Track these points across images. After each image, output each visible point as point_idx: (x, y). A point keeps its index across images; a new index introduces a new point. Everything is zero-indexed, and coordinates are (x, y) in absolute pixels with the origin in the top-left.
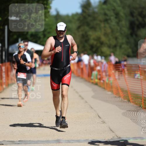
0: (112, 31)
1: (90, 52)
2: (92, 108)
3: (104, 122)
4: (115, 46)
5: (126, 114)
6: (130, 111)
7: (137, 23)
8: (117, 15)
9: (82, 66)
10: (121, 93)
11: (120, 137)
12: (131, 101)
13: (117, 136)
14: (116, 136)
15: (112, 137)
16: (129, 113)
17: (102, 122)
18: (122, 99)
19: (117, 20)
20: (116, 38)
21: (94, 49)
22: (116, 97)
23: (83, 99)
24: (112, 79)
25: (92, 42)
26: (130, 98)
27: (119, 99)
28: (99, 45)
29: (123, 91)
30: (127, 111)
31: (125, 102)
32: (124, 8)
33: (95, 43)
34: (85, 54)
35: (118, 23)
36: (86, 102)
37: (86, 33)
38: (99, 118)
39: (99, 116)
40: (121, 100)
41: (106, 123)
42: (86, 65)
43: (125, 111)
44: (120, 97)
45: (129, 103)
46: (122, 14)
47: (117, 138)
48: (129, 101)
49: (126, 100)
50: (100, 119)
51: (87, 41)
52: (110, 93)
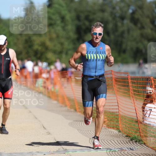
0: (58, 36)
1: (34, 58)
2: (36, 118)
3: (49, 133)
4: (61, 53)
6: (76, 121)
7: (84, 27)
8: (63, 19)
9: (25, 74)
10: (67, 102)
11: (66, 149)
12: (78, 110)
14: (62, 148)
15: (58, 149)
16: (76, 123)
17: (47, 134)
18: (69, 108)
19: (63, 24)
20: (62, 44)
21: (39, 55)
22: (62, 106)
23: (26, 108)
24: (58, 88)
25: (36, 47)
26: (77, 108)
27: (65, 108)
28: (44, 50)
29: (69, 99)
30: (74, 121)
32: (70, 11)
33: (40, 48)
34: (28, 60)
35: (64, 28)
36: (30, 112)
37: (30, 38)
38: (44, 129)
39: (44, 127)
40: (68, 110)
41: (51, 135)
42: (30, 73)
43: (72, 121)
44: (66, 106)
45: (76, 112)
46: (68, 17)
47: (63, 150)
48: (76, 110)
49: (72, 110)
50: (45, 130)
51: (31, 46)
52: (55, 102)
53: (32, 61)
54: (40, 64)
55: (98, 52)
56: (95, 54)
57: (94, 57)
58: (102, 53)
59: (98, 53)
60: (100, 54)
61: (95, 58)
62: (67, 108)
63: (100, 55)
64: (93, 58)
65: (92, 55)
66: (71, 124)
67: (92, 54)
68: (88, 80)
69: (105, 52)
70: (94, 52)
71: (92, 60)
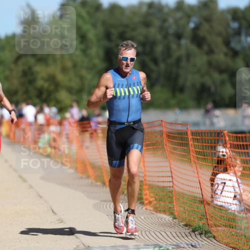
0: (75, 66)
1: (37, 101)
2: (41, 197)
3: (61, 221)
4: (80, 91)
5: (99, 206)
6: (105, 201)
8: (83, 38)
10: (91, 172)
11: (89, 246)
13: (84, 245)
14: (82, 245)
15: (75, 247)
16: (105, 204)
17: (58, 222)
18: (93, 181)
19: (82, 46)
20: (81, 78)
21: (44, 96)
22: (82, 178)
23: (25, 181)
25: (40, 83)
27: (87, 181)
28: (52, 88)
29: (93, 167)
30: (101, 201)
31: (97, 186)
32: (94, 25)
33: (46, 85)
34: (28, 104)
35: (84, 51)
36: (31, 187)
37: (30, 68)
38: (54, 214)
39: (53, 211)
40: (92, 183)
41: (65, 223)
42: (30, 124)
43: (98, 201)
44: (88, 177)
45: (105, 187)
46: (91, 35)
47: (84, 247)
48: (104, 184)
49: (99, 184)
50: (56, 216)
51: (32, 82)
52: (72, 171)
53: (35, 105)
54: (47, 110)
55: (130, 84)
56: (126, 87)
57: (125, 93)
58: (136, 84)
59: (130, 87)
60: (134, 86)
61: (127, 94)
62: (90, 181)
63: (134, 88)
64: (123, 94)
65: (122, 89)
66: (97, 206)
67: (122, 87)
68: (117, 129)
69: (140, 82)
70: (125, 86)
71: (122, 98)
